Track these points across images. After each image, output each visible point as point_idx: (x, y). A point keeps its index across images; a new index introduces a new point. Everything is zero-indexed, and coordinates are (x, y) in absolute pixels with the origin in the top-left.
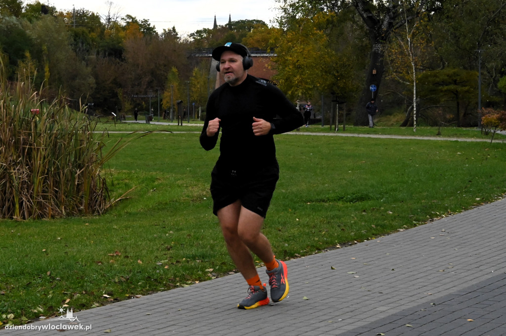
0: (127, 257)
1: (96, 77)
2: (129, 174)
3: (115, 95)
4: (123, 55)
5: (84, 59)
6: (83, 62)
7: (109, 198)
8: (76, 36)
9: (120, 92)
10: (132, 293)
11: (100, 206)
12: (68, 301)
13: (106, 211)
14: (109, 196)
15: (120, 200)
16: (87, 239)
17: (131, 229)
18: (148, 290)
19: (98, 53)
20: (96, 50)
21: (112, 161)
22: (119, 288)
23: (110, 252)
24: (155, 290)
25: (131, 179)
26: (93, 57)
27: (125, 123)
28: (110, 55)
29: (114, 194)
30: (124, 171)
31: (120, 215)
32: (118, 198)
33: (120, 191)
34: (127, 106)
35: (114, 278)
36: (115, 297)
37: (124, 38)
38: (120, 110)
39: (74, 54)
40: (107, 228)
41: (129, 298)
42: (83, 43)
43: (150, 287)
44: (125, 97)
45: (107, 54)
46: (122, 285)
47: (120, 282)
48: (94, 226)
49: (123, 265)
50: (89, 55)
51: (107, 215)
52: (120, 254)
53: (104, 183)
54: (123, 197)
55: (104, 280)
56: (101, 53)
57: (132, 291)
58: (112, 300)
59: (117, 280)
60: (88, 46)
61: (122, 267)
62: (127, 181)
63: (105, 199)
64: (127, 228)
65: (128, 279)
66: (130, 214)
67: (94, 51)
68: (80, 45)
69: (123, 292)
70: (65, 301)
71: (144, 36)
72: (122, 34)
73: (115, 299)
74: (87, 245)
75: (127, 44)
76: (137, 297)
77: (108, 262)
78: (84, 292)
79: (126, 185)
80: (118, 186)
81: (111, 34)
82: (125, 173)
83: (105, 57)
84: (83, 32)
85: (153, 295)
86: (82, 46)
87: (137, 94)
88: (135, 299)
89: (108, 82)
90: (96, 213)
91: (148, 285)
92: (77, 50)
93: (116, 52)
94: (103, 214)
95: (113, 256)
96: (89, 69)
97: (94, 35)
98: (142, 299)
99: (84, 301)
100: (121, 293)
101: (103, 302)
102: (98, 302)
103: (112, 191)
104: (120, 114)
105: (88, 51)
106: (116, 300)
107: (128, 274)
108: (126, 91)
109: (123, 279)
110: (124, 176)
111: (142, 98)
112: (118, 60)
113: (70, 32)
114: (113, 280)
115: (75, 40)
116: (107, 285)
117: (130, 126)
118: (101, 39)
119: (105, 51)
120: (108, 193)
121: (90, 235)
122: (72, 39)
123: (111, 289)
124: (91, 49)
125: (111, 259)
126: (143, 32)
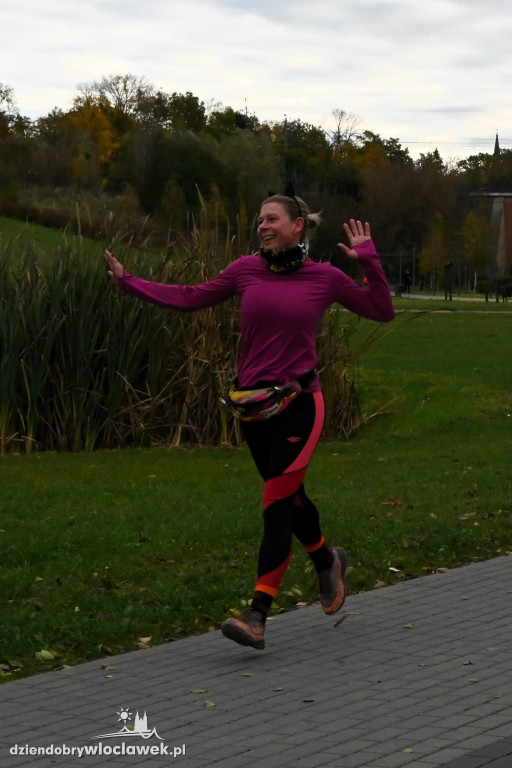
0: (411, 507)
2: (386, 375)
4: (359, 192)
7: (360, 413)
8: (289, 162)
10: (432, 565)
11: (346, 425)
14: (359, 410)
15: (376, 416)
16: (344, 478)
17: (406, 463)
18: (454, 561)
19: (321, 189)
20: (318, 185)
22: (412, 557)
23: (383, 499)
24: (465, 561)
28: (339, 191)
29: (367, 406)
30: (378, 371)
32: (373, 413)
33: (375, 402)
35: (400, 542)
36: (407, 570)
37: (362, 166)
40: (369, 461)
41: (428, 572)
42: (298, 173)
43: (457, 555)
45: (335, 190)
46: (416, 553)
47: (411, 547)
48: (349, 458)
49: (409, 520)
50: (308, 191)
52: (399, 503)
53: (352, 390)
54: (382, 411)
55: (385, 544)
56: (326, 189)
57: (432, 562)
58: (404, 576)
59: (406, 545)
60: (307, 178)
61: (407, 523)
62: (384, 387)
63: (353, 415)
64: (399, 461)
65: (423, 543)
67: (316, 186)
68: (295, 175)
69: (419, 562)
71: (392, 164)
72: (358, 160)
73: (407, 575)
74: (345, 489)
75: (366, 175)
76: (441, 572)
77: (385, 516)
78: (359, 564)
80: (370, 395)
81: (342, 160)
82: (379, 375)
83: (331, 193)
84: (300, 156)
85: (465, 567)
86: (298, 177)
88: (438, 575)
91: (454, 553)
93: (348, 187)
94: (350, 437)
95: (389, 506)
97: (315, 161)
98: (448, 574)
99: (361, 577)
100: (416, 565)
101: (391, 579)
102: (383, 579)
103: (363, 401)
105: (306, 185)
106: (410, 576)
107: (419, 534)
109: (415, 543)
110: (379, 379)
112: (351, 199)
113: (279, 157)
114: (399, 545)
115: (287, 168)
116: (392, 553)
118: (326, 167)
119: (332, 186)
120: (358, 405)
121: (346, 471)
122: (283, 166)
123: (400, 558)
124: (311, 182)
125: (388, 511)
126: (390, 158)
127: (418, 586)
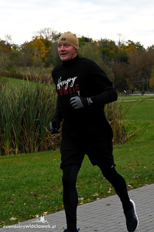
0: (138, 165)
1: (115, 73)
2: (135, 122)
3: (125, 82)
4: (128, 61)
5: (108, 64)
6: (108, 66)
7: (126, 135)
8: (104, 53)
9: (127, 80)
10: (143, 184)
11: (122, 139)
12: (110, 189)
13: (125, 142)
14: (126, 134)
15: (132, 136)
16: (117, 157)
17: (139, 151)
18: (151, 182)
19: (115, 61)
20: (114, 59)
21: (127, 116)
22: (136, 182)
23: (129, 163)
25: (137, 124)
26: (113, 63)
27: (131, 96)
28: (121, 61)
29: (129, 133)
30: (133, 121)
31: (132, 144)
32: (131, 134)
33: (131, 131)
34: (132, 87)
35: (133, 177)
36: (134, 186)
37: (128, 52)
38: (128, 89)
39: (103, 61)
40: (127, 150)
41: (141, 186)
42: (107, 56)
44: (130, 83)
45: (120, 61)
46: (137, 180)
47: (136, 178)
48: (120, 150)
49: (137, 169)
50: (110, 62)
51: (126, 144)
52: (134, 164)
53: (123, 127)
54: (134, 134)
55: (128, 178)
56: (116, 61)
58: (133, 188)
59: (134, 178)
60: (110, 57)
61: (136, 170)
62: (134, 126)
63: (124, 136)
64: (136, 150)
65: (140, 176)
66: (138, 142)
67: (113, 60)
68: (106, 57)
69: (138, 183)
70: (109, 189)
71: (138, 50)
72: (127, 50)
73: (134, 187)
74: (117, 160)
75: (130, 55)
76: (146, 186)
77: (129, 168)
79: (134, 127)
80: (130, 129)
81: (121, 50)
82: (133, 122)
83: (118, 62)
84: (107, 50)
86: (107, 58)
87: (136, 80)
89: (121, 75)
90: (120, 143)
91: (150, 179)
92: (105, 60)
93: (124, 59)
94: (123, 143)
95: (131, 165)
96: (111, 69)
97: (112, 52)
98: (148, 186)
100: (137, 184)
103: (128, 131)
104: (128, 91)
105: (110, 60)
106: (135, 188)
107: (139, 174)
108: (130, 79)
109: (138, 177)
110: (133, 123)
111: (139, 82)
112: (125, 63)
113: (100, 51)
114: (132, 178)
115: (103, 55)
116: (130, 180)
117: (133, 97)
118: (116, 53)
119: (119, 60)
120: (125, 132)
121: (118, 154)
122: (102, 54)
123: (132, 182)
124: (112, 59)
125: (130, 167)
126: (137, 48)
127: (137, 191)
